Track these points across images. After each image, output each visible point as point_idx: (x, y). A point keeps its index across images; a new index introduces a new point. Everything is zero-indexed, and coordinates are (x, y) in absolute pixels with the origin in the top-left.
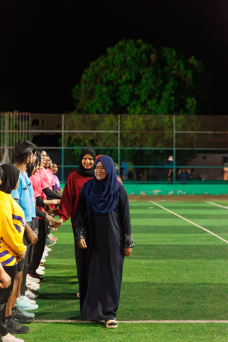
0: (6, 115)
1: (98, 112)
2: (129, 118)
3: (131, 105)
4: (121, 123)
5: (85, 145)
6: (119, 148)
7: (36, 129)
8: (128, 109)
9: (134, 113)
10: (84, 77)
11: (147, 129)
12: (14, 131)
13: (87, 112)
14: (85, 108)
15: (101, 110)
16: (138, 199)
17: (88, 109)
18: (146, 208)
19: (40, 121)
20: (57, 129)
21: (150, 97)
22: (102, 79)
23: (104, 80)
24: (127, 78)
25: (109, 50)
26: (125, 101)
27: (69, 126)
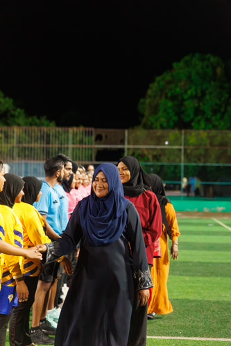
0: (71, 130)
1: (162, 127)
2: (194, 133)
3: (196, 120)
4: (185, 138)
5: (148, 160)
6: (182, 164)
7: (99, 144)
8: (193, 124)
9: (198, 129)
10: (149, 92)
11: (211, 144)
12: (78, 146)
13: (151, 127)
14: (149, 123)
15: (165, 125)
16: (200, 216)
17: (152, 124)
18: (206, 225)
19: (104, 136)
20: (120, 144)
21: (215, 112)
22: (166, 94)
23: (169, 95)
24: (192, 93)
25: (175, 65)
26: (189, 116)
27: (133, 141)
